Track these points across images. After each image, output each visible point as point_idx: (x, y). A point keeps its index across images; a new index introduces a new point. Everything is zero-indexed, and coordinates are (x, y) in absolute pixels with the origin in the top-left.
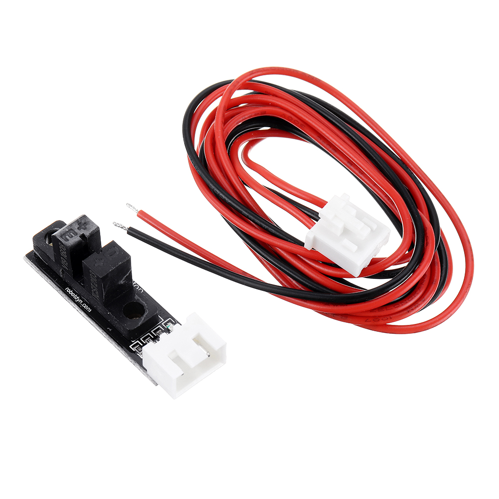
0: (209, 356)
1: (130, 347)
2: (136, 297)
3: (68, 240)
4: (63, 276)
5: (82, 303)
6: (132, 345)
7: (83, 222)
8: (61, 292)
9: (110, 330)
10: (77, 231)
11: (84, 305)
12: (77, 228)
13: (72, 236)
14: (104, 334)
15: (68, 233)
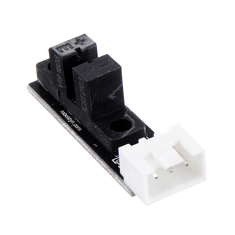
0: (187, 165)
1: (113, 160)
2: (126, 115)
3: (62, 52)
4: (59, 99)
5: (74, 124)
6: (114, 159)
7: (81, 39)
8: (56, 115)
9: (96, 146)
10: (73, 45)
11: (76, 125)
12: (74, 43)
13: (68, 49)
14: (90, 149)
15: (65, 47)
